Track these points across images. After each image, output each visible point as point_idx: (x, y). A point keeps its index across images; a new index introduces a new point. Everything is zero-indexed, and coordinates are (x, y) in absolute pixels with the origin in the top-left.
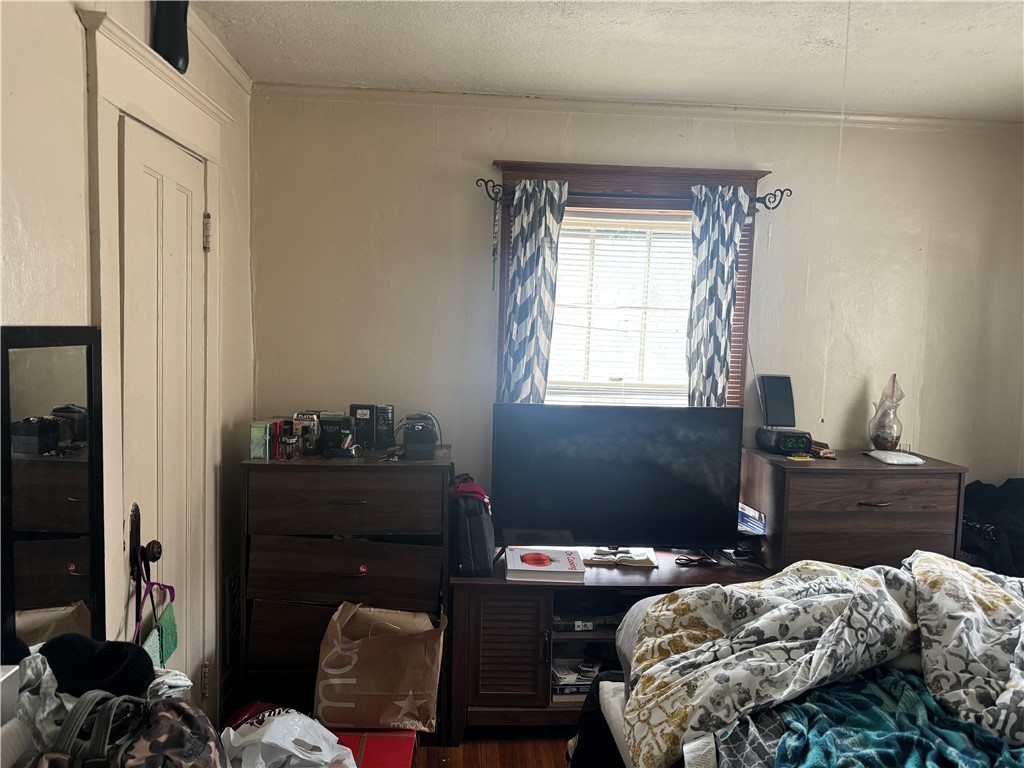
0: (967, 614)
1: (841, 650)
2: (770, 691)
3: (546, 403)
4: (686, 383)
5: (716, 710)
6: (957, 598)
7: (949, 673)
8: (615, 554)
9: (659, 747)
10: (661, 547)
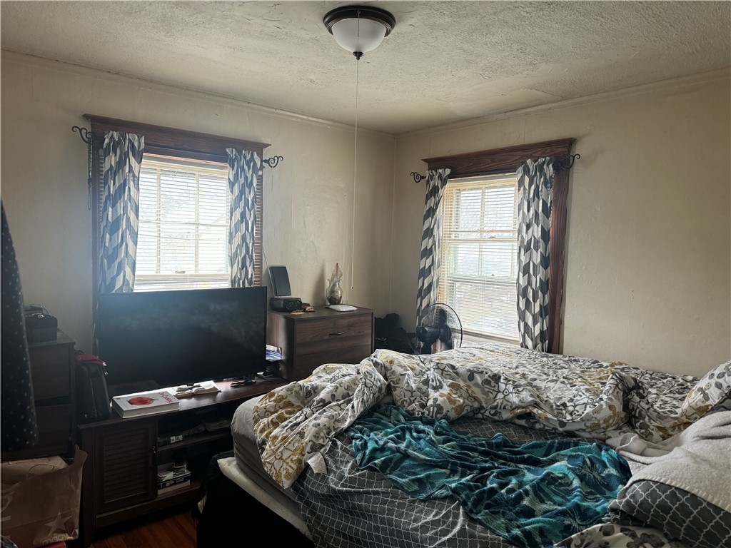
0: (408, 372)
1: (365, 398)
2: (339, 425)
3: (134, 291)
4: (229, 273)
5: (317, 440)
6: (401, 366)
7: (407, 399)
8: (191, 389)
9: (292, 468)
10: (218, 380)
